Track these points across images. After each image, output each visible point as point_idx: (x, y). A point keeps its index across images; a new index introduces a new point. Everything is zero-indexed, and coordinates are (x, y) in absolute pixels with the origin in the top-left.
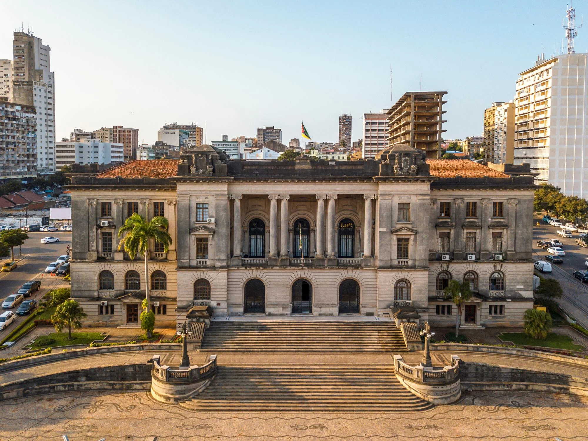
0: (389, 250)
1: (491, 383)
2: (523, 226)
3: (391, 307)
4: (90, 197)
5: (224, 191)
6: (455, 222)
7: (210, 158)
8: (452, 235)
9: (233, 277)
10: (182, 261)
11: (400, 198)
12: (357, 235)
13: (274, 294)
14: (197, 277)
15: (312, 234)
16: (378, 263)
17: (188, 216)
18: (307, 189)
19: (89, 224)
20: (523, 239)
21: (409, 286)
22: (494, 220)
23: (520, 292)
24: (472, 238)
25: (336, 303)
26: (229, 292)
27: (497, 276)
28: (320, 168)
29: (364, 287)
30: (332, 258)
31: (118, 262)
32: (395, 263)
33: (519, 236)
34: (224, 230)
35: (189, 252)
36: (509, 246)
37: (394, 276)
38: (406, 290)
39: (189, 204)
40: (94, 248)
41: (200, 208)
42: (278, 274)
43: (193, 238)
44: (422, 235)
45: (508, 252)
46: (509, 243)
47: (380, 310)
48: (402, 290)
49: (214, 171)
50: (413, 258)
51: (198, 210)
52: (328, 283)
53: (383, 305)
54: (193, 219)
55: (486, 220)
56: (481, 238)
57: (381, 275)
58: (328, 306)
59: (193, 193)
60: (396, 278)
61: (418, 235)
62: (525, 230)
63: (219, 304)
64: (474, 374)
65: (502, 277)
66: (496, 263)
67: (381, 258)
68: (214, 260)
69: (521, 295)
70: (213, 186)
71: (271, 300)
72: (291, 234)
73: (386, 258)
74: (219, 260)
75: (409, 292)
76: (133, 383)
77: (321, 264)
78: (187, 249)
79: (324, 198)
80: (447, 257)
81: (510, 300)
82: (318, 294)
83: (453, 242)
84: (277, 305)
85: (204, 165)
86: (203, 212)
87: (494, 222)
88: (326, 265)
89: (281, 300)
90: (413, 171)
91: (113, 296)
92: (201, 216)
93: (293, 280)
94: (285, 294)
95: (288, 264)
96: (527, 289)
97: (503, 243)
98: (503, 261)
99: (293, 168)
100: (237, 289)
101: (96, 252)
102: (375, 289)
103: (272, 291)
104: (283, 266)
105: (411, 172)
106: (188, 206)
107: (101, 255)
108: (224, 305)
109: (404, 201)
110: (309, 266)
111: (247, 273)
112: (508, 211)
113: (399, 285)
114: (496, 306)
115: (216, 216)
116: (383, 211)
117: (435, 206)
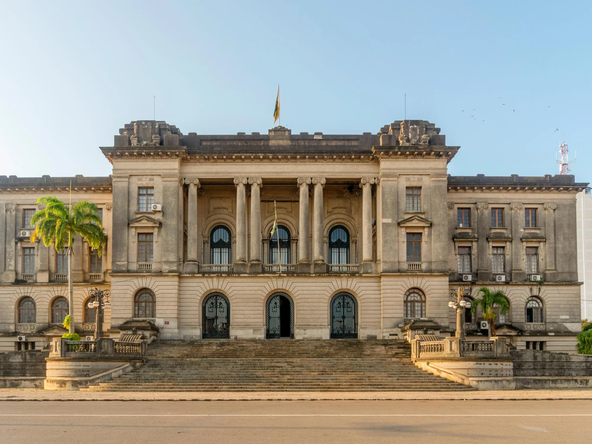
0: (396, 248)
1: (557, 378)
2: (564, 238)
3: (400, 325)
4: (9, 202)
5: (175, 169)
6: (478, 233)
7: (157, 127)
8: (474, 251)
9: (186, 288)
10: (118, 263)
11: (408, 180)
12: (352, 246)
13: (241, 312)
14: (137, 285)
15: (294, 245)
16: (381, 267)
17: (126, 203)
18: (286, 170)
19: (6, 237)
20: (565, 255)
21: (423, 299)
22: (527, 231)
23: (565, 324)
24: (500, 255)
25: (326, 324)
26: (181, 308)
27: (533, 304)
28: (303, 143)
29: (364, 301)
30: (320, 262)
31: (42, 285)
32: (405, 266)
33: (560, 252)
34: (173, 222)
35: (128, 252)
36: (547, 265)
37: (403, 284)
38: (419, 304)
39: (129, 188)
40: (12, 268)
41: (144, 195)
42: (247, 284)
43: (133, 232)
44: (438, 228)
45: (547, 272)
46: (548, 260)
47: (385, 330)
48: (414, 305)
49: (161, 143)
50: (427, 260)
51: (141, 198)
52: (315, 296)
53: (390, 323)
54: (134, 208)
55: (517, 231)
56: (512, 254)
57: (386, 283)
58: (315, 327)
59: (134, 172)
60: (406, 287)
61: (433, 228)
62: (567, 243)
63: (167, 323)
64: (532, 364)
65: (541, 306)
66: (532, 285)
67: (386, 260)
68: (160, 262)
69: (566, 328)
70: (160, 163)
71: (238, 320)
72: (266, 245)
73: (392, 259)
74: (167, 262)
75: (423, 308)
76: (21, 380)
77: (305, 270)
78: (125, 248)
79: (309, 182)
80: (470, 278)
81: (553, 334)
82: (301, 312)
83: (476, 259)
84: (246, 326)
85: (148, 135)
86: (147, 200)
87: (528, 233)
88: (312, 272)
89: (252, 320)
90: (424, 142)
91: (35, 331)
92: (145, 206)
93: (267, 292)
94: (257, 312)
95: (261, 271)
96: (573, 320)
97: (540, 260)
98: (540, 283)
99: (266, 143)
100: (192, 304)
101: (14, 273)
102: (378, 304)
103: (240, 308)
104: (254, 274)
105: (421, 143)
106: (126, 189)
107: (21, 277)
108: (173, 324)
109: (414, 184)
110: (290, 274)
111: (206, 283)
112: (544, 219)
113: (409, 298)
114: (535, 343)
115: (164, 203)
116: (386, 196)
117: (451, 212)
